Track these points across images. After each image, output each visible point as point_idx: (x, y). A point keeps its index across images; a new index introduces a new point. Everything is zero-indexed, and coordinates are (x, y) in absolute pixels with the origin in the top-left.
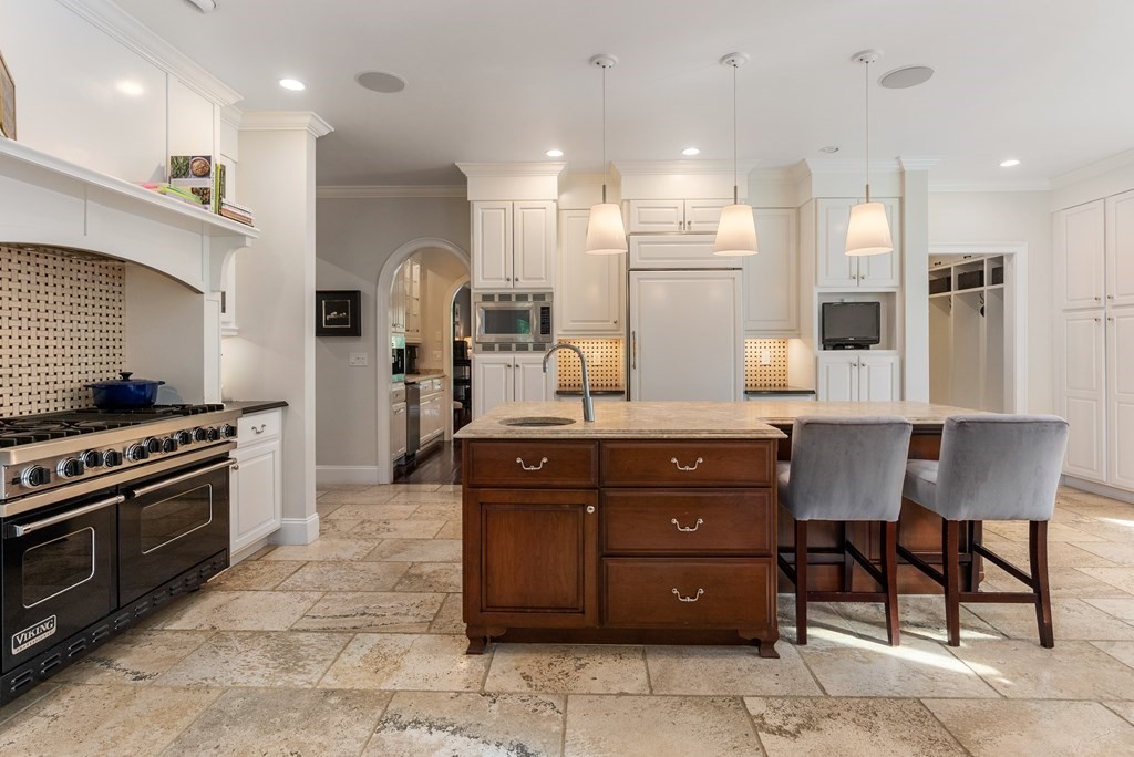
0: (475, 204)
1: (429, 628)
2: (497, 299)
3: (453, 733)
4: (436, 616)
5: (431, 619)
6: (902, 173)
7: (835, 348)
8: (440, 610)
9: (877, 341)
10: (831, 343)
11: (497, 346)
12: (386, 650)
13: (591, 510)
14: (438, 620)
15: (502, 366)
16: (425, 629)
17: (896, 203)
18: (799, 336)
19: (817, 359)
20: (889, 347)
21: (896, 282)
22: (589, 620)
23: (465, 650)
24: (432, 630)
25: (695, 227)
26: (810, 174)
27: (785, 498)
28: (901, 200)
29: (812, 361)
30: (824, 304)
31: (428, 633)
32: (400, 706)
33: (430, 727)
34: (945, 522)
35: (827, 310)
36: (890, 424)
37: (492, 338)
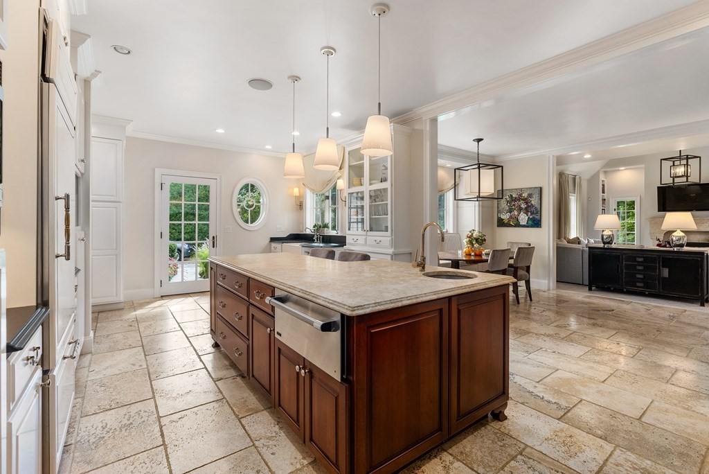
1: (524, 449)
3: (532, 392)
4: (514, 458)
5: (519, 456)
8: (507, 463)
12: (563, 449)
14: (513, 453)
16: (528, 450)
23: (506, 421)
24: (523, 446)
31: (527, 446)
32: (557, 412)
33: (543, 398)
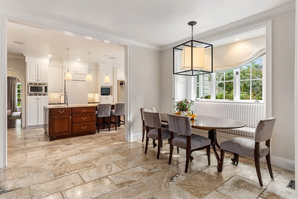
0: (28, 63)
2: (33, 84)
6: (113, 67)
7: (103, 95)
9: (110, 94)
10: (103, 94)
11: (33, 95)
13: (71, 117)
15: (35, 99)
17: (113, 72)
18: (97, 93)
19: (100, 97)
20: (112, 95)
21: (112, 85)
22: (70, 133)
25: (79, 73)
26: (99, 66)
27: (97, 115)
28: (113, 71)
29: (99, 98)
30: (101, 88)
34: (115, 116)
35: (102, 89)
36: (109, 104)
37: (32, 93)
